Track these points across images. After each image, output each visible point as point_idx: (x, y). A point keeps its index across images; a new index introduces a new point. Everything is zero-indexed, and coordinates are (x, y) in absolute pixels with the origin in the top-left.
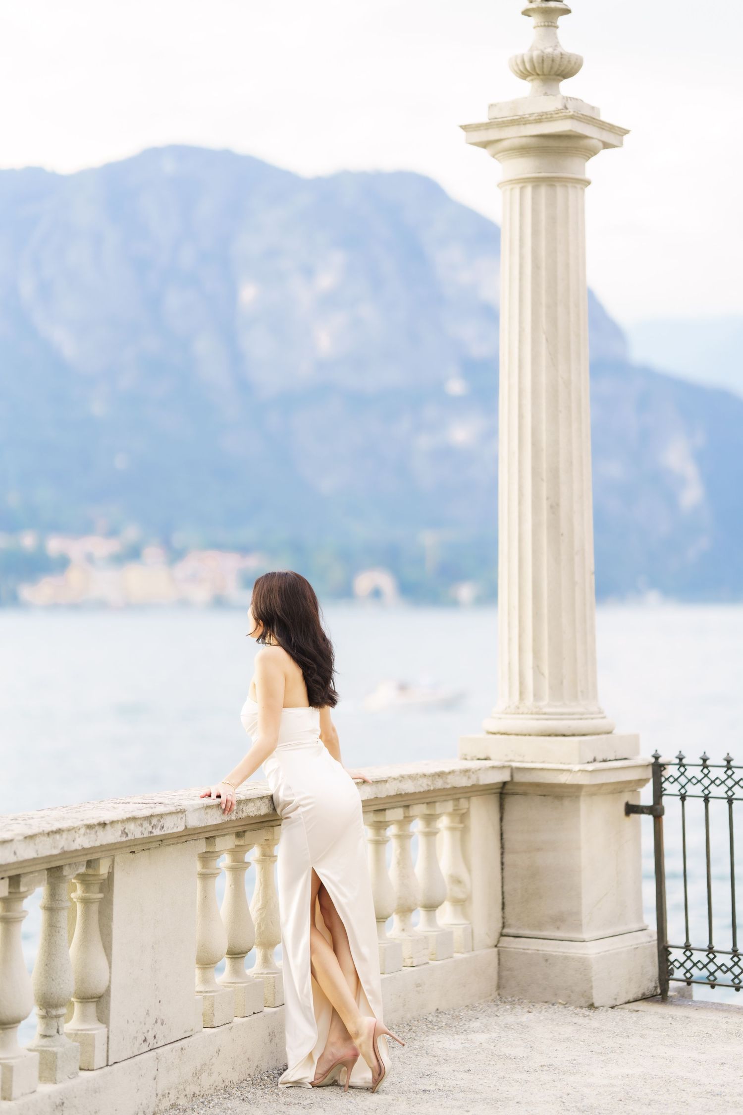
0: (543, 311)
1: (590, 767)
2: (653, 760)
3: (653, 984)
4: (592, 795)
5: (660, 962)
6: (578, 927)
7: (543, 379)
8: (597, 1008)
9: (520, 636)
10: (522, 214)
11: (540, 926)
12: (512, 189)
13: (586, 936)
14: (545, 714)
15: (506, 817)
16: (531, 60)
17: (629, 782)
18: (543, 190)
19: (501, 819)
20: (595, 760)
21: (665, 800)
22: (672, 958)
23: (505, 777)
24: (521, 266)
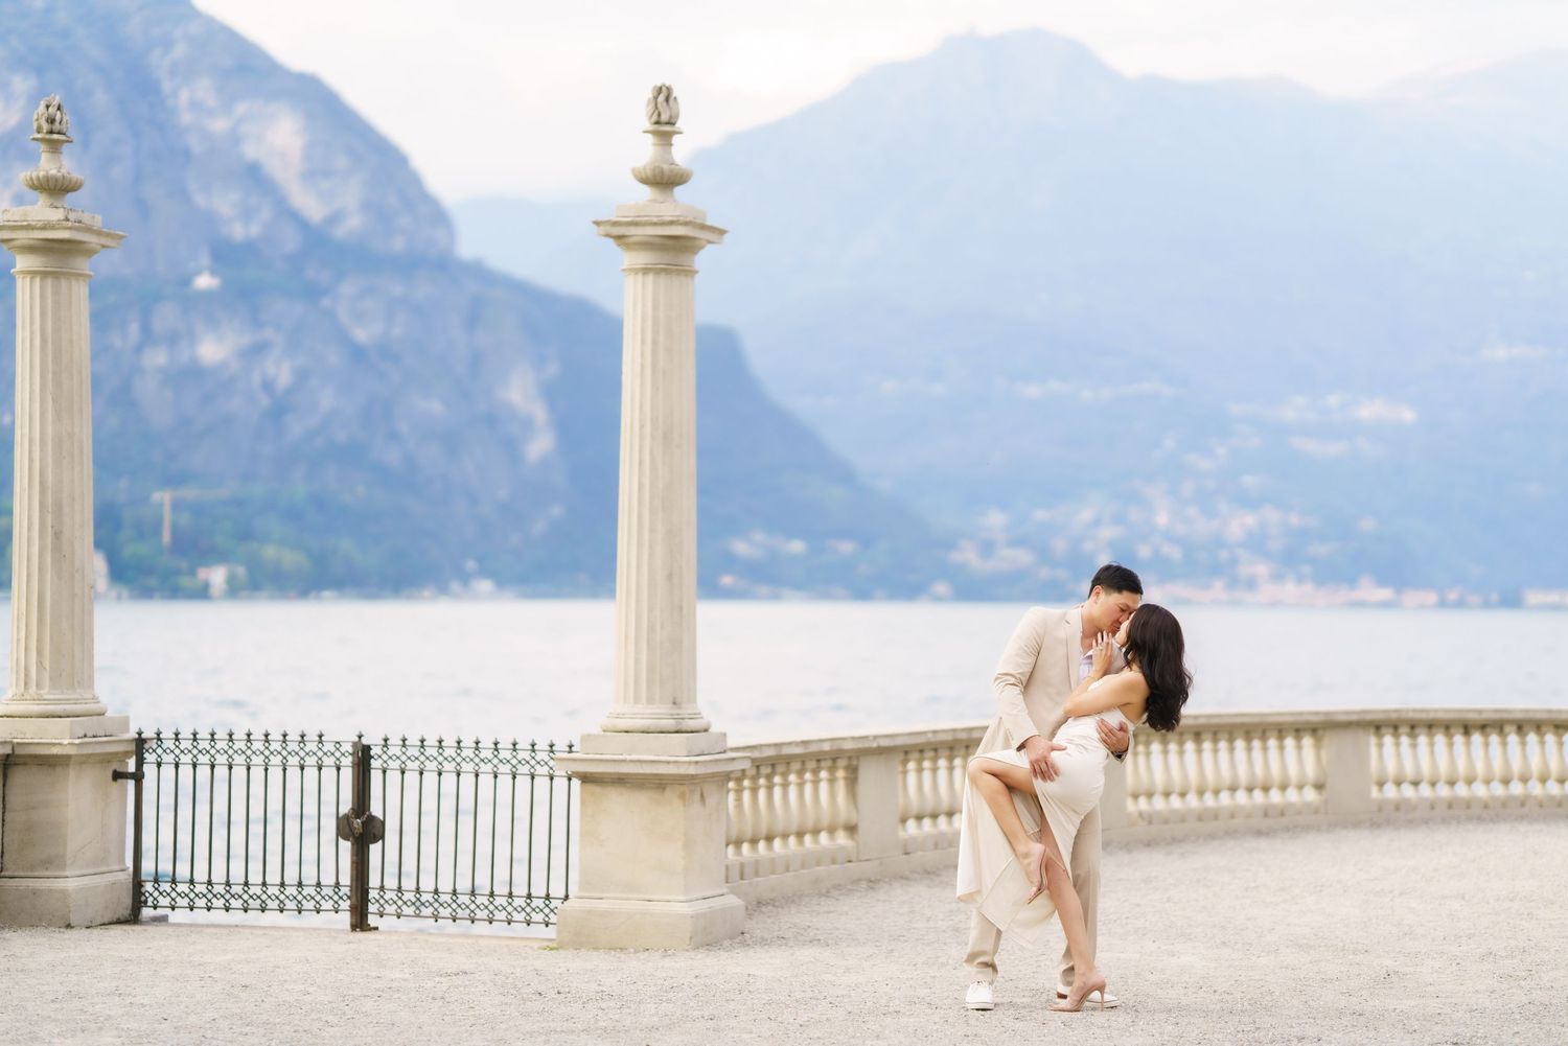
0: (50, 376)
1: (77, 741)
2: (137, 736)
3: (129, 912)
4: (81, 763)
5: (134, 894)
6: (63, 867)
7: (50, 430)
8: (73, 927)
9: (27, 638)
10: (31, 298)
11: (32, 868)
12: (23, 278)
13: (68, 873)
14: (45, 700)
15: (8, 783)
16: (38, 178)
17: (117, 754)
18: (49, 282)
19: (4, 786)
20: (85, 736)
21: (146, 768)
22: (143, 890)
23: (7, 750)
24: (31, 340)
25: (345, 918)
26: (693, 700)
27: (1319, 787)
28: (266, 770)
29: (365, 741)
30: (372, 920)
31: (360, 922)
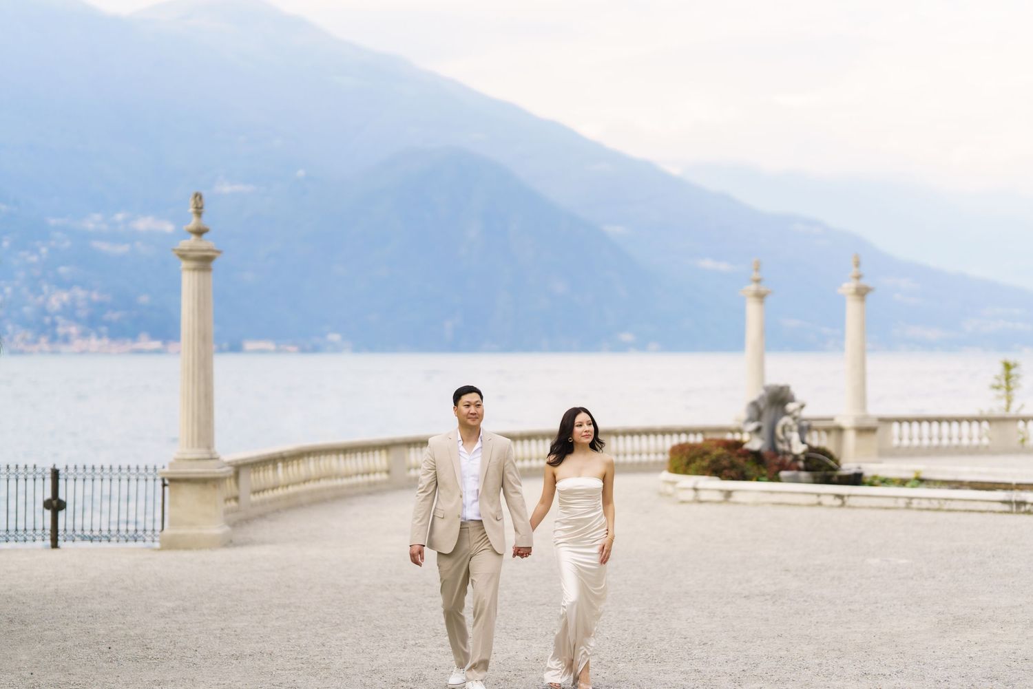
25: (49, 542)
26: (213, 447)
27: (388, 472)
28: (8, 481)
29: (57, 467)
30: (60, 543)
31: (55, 545)
